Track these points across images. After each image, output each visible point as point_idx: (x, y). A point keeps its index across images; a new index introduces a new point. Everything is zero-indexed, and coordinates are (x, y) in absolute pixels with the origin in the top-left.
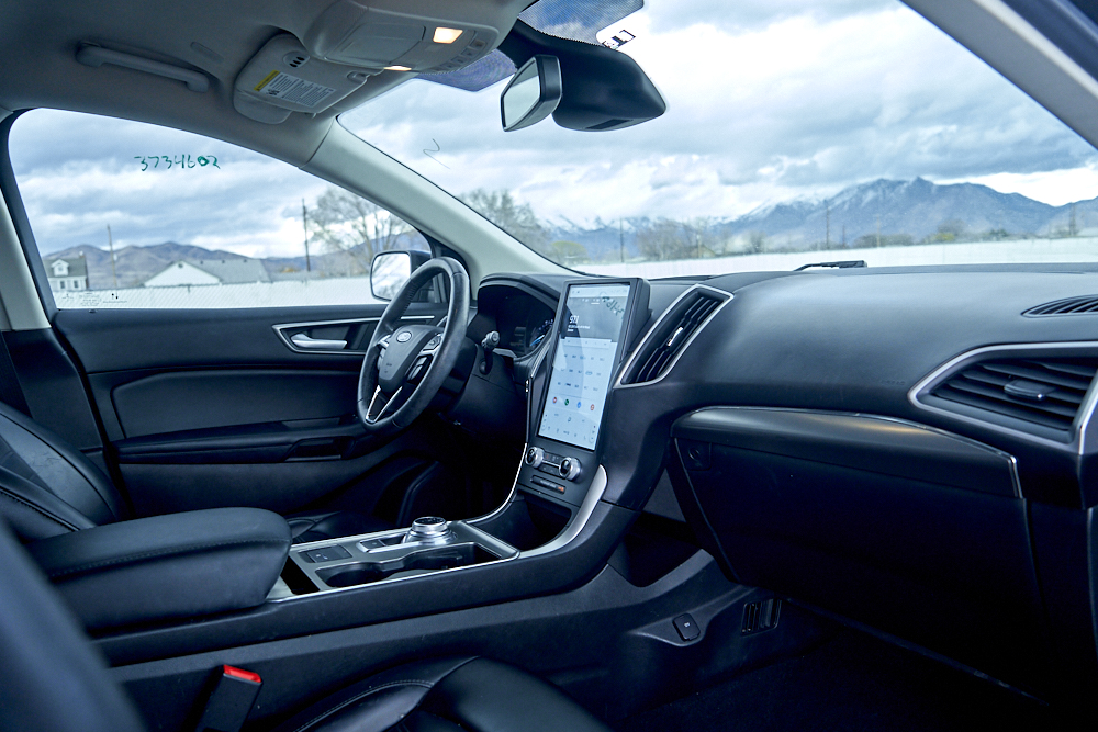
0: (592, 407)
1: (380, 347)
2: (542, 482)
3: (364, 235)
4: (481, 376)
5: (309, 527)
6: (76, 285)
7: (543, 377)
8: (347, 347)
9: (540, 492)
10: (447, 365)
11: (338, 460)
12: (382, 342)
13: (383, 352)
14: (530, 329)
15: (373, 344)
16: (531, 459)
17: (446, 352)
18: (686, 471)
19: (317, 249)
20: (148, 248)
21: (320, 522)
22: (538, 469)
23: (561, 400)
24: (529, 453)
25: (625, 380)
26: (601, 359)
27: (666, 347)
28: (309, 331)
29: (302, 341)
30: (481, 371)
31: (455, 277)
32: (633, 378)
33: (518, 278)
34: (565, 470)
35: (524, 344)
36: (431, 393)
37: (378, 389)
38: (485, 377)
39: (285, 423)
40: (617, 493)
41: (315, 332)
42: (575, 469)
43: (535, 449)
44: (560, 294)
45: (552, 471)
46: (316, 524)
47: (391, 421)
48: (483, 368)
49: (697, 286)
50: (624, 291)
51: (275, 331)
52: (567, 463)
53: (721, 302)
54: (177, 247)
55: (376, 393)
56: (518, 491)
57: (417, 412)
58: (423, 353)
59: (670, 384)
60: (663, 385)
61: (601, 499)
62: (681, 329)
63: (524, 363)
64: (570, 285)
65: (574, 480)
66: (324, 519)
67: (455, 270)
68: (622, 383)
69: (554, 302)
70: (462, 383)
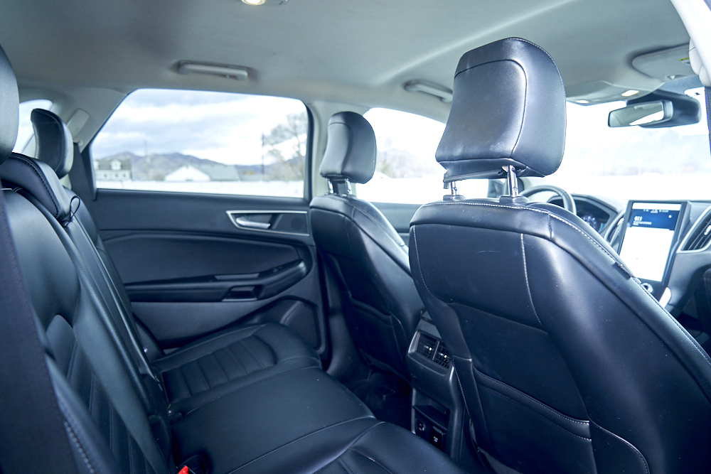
3: (298, 153)
6: (124, 176)
19: (269, 161)
20: (165, 156)
27: (703, 235)
32: (686, 248)
40: (674, 300)
54: (181, 156)
60: (706, 252)
61: (668, 303)
68: (681, 250)
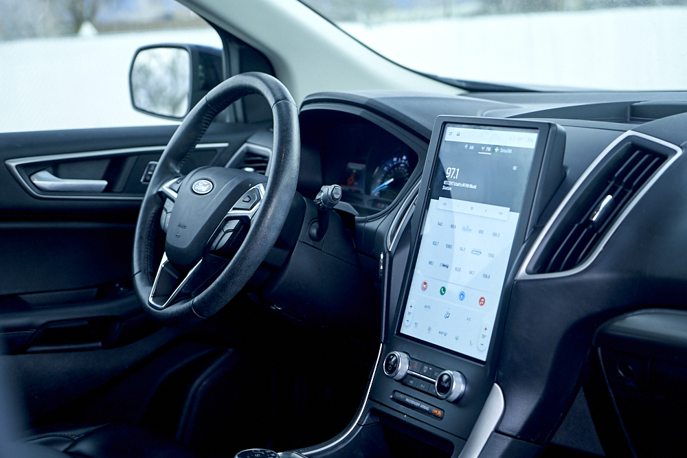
0: (482, 301)
1: (162, 197)
2: (408, 400)
4: (311, 243)
5: (66, 446)
7: (405, 252)
8: (108, 190)
9: (405, 415)
10: (270, 233)
11: (97, 348)
12: (165, 188)
13: (168, 205)
14: (371, 169)
15: (151, 190)
16: (393, 368)
17: (269, 215)
18: (610, 391)
21: (81, 439)
22: (402, 381)
23: (434, 288)
24: (389, 359)
25: (531, 268)
26: (495, 234)
27: (589, 221)
28: (55, 168)
29: (45, 180)
30: (311, 236)
31: (279, 107)
32: (543, 265)
33: (363, 102)
34: (445, 387)
35: (362, 190)
36: (247, 273)
37: (165, 259)
38: (317, 244)
39: (23, 297)
40: (517, 421)
41: (62, 169)
42: (458, 387)
43: (397, 354)
44: (430, 132)
45: (422, 387)
46: (75, 442)
47: (190, 308)
48: (314, 231)
49: (630, 133)
50: (528, 141)
51: (9, 168)
52: (445, 377)
53: (664, 158)
55: (162, 265)
56: (372, 411)
57: (228, 296)
58: (232, 212)
59: (596, 276)
60: (587, 277)
61: (496, 430)
62: (609, 198)
63: (372, 225)
64: (445, 123)
65: (457, 402)
66: (86, 436)
67: (279, 96)
68: (528, 272)
69: (422, 143)
70: (287, 253)
